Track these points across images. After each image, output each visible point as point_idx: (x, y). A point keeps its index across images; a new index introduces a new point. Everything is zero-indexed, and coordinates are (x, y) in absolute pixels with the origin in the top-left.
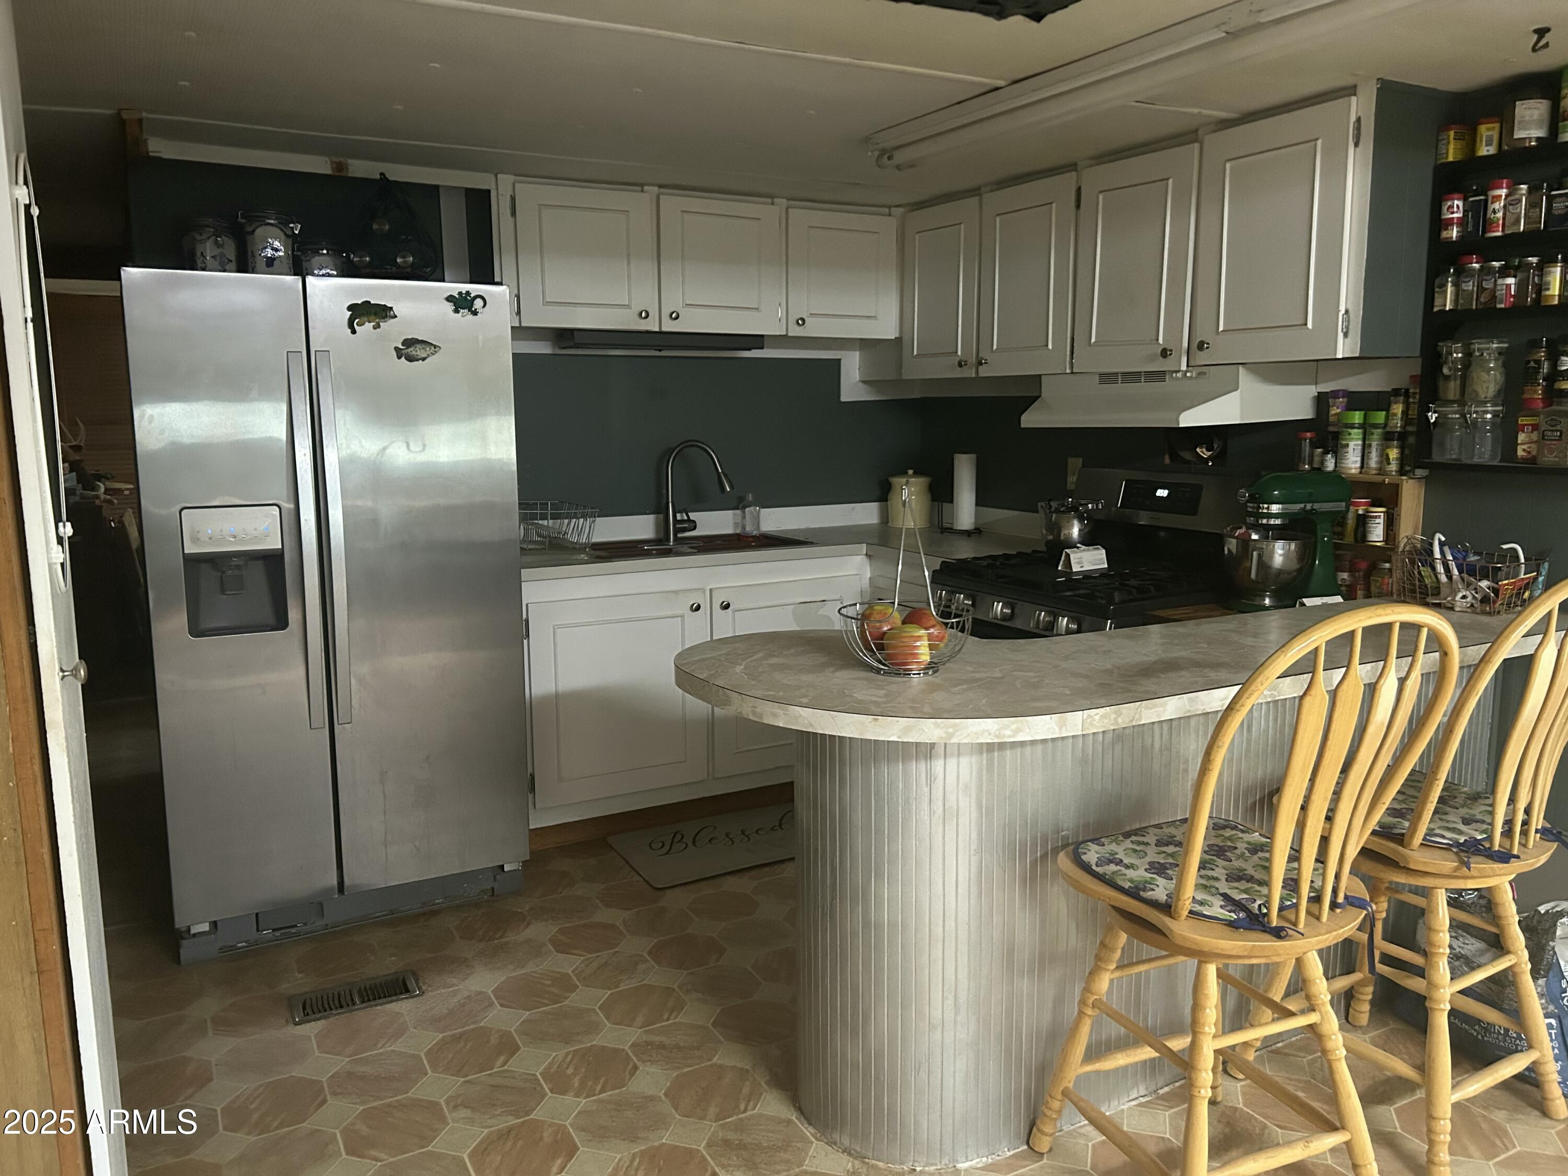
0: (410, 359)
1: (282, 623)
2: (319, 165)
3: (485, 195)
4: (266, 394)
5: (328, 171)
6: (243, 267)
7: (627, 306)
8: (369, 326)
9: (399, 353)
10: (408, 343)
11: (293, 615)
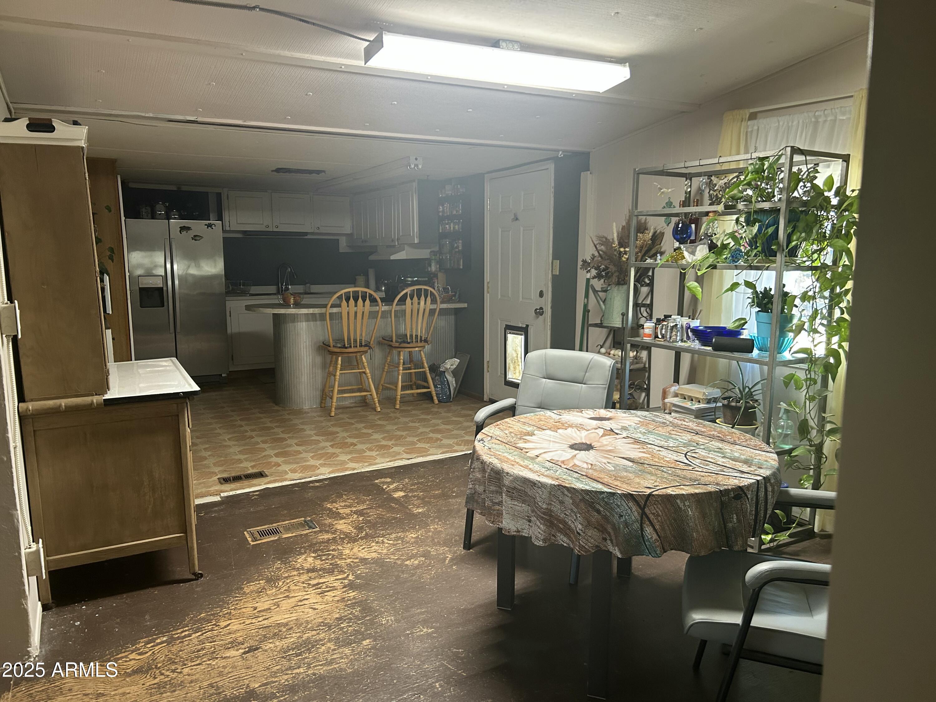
0: (196, 240)
1: (163, 306)
2: (174, 188)
3: (220, 193)
4: (159, 249)
5: (176, 189)
6: (153, 218)
7: (262, 224)
8: (185, 232)
9: (193, 239)
10: (195, 236)
11: (166, 304)
